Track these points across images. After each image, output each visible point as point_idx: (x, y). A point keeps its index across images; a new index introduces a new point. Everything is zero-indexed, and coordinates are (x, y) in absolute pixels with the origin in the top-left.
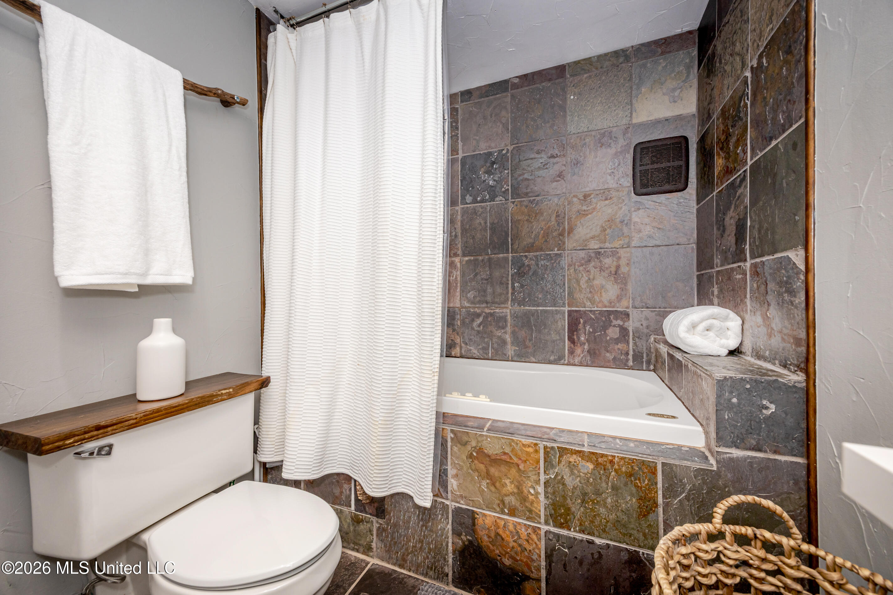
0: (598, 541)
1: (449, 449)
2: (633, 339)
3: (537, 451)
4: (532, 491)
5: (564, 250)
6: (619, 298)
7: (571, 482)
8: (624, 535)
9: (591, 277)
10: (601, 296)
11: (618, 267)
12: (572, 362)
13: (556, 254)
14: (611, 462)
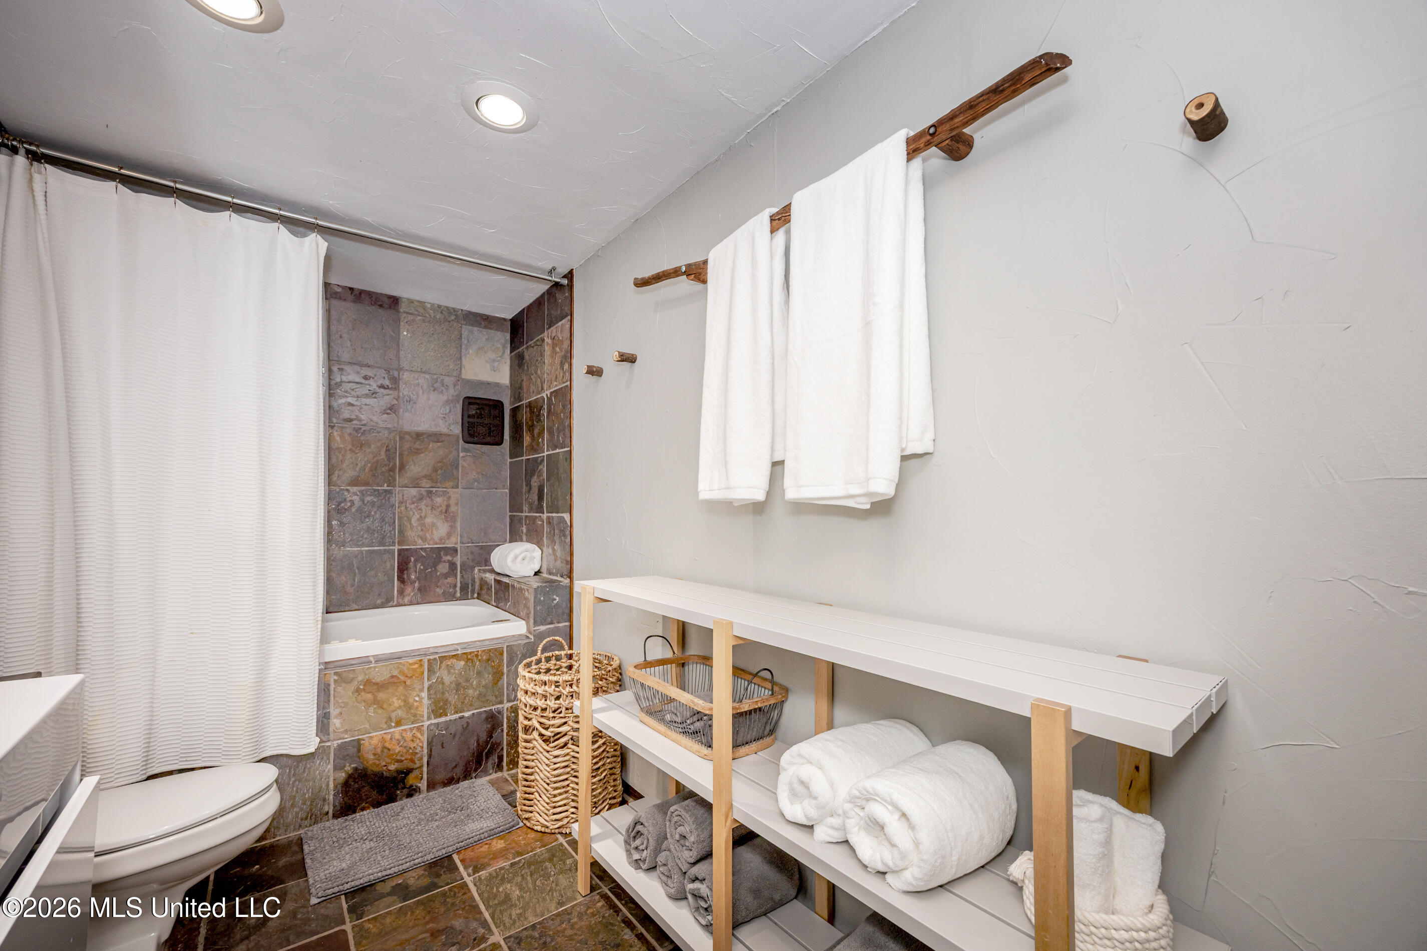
0: (467, 714)
1: (332, 692)
2: (461, 573)
3: (421, 666)
4: (417, 699)
5: (394, 486)
6: (449, 535)
7: (448, 679)
8: (483, 702)
9: (423, 515)
10: (432, 534)
11: (448, 506)
12: (401, 602)
13: (386, 491)
14: (477, 656)
